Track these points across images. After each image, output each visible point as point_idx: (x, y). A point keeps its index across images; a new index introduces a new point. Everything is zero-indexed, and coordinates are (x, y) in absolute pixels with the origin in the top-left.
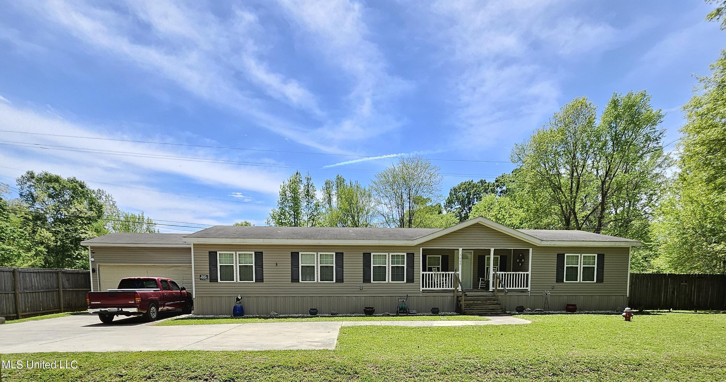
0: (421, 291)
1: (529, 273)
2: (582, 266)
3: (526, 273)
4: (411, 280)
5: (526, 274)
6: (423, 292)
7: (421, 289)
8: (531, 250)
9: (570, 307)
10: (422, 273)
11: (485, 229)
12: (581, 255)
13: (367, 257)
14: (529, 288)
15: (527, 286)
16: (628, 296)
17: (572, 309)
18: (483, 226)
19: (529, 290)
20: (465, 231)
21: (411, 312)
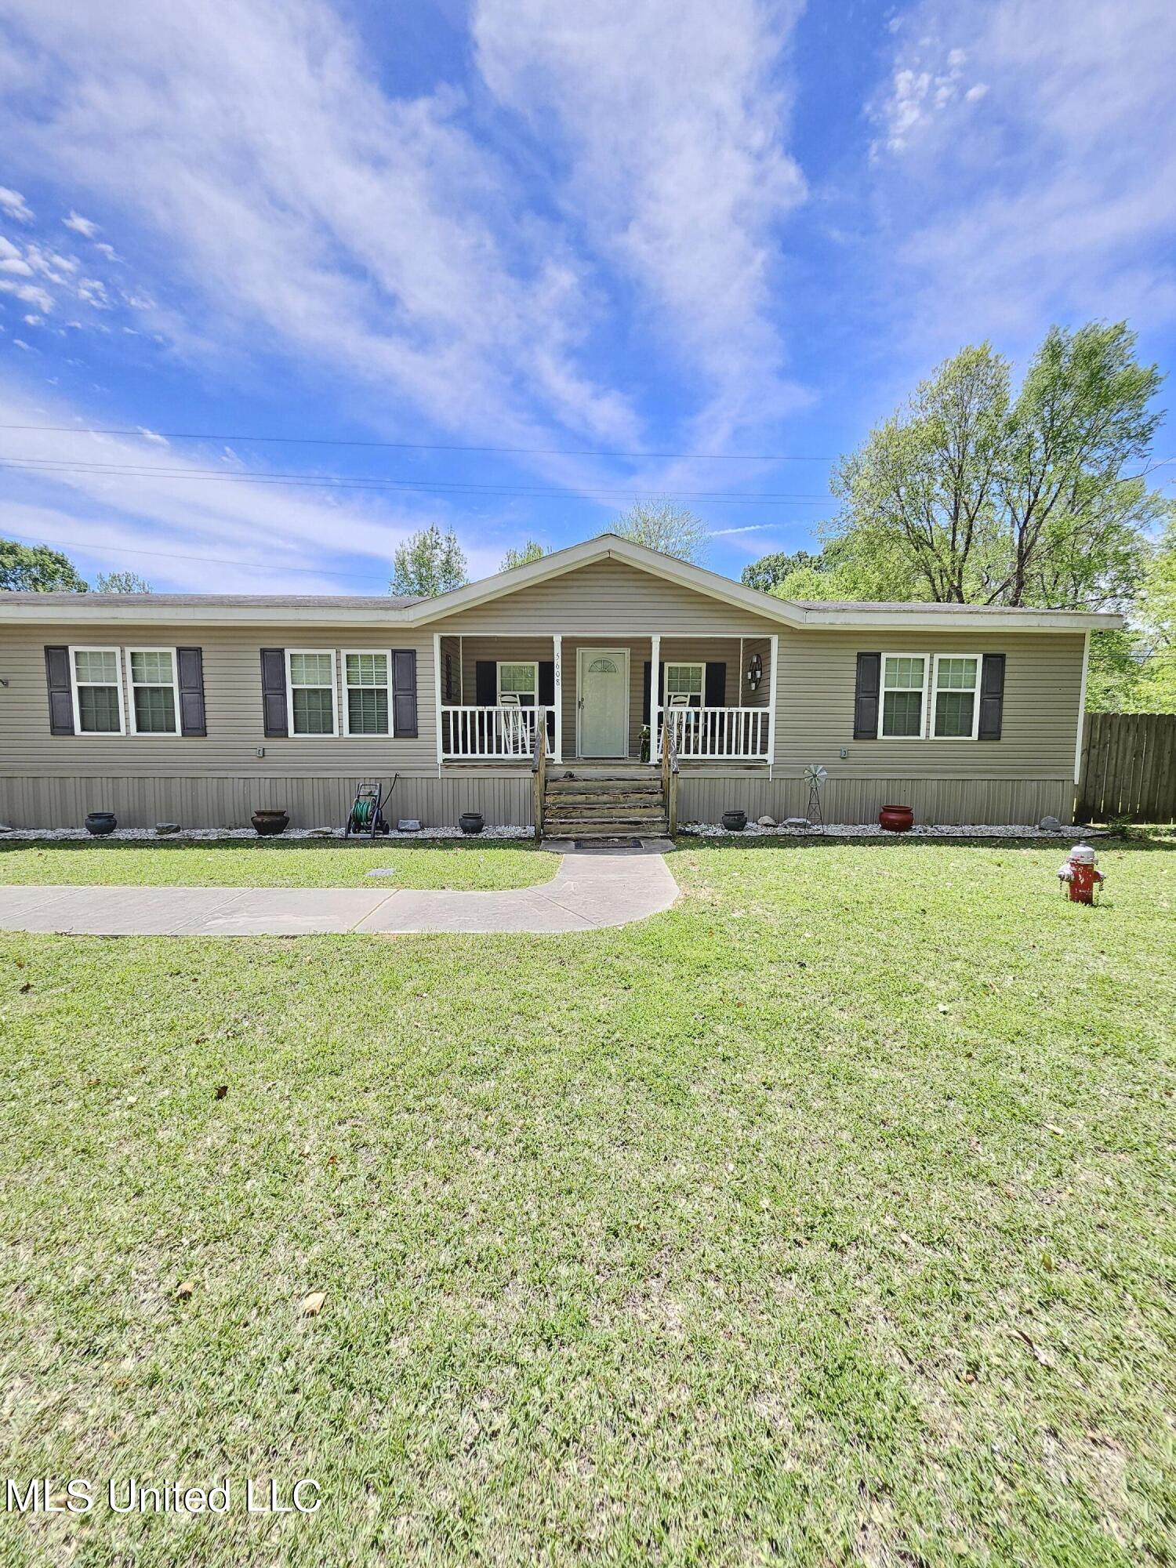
0: (440, 761)
1: (771, 709)
2: (935, 690)
3: (760, 710)
4: (407, 729)
5: (763, 714)
6: (447, 767)
7: (441, 756)
8: (775, 640)
9: (893, 816)
10: (440, 709)
11: (632, 576)
12: (932, 658)
13: (272, 660)
14: (770, 757)
15: (764, 750)
16: (1076, 782)
17: (896, 821)
18: (627, 569)
19: (771, 762)
20: (570, 583)
21: (404, 824)
